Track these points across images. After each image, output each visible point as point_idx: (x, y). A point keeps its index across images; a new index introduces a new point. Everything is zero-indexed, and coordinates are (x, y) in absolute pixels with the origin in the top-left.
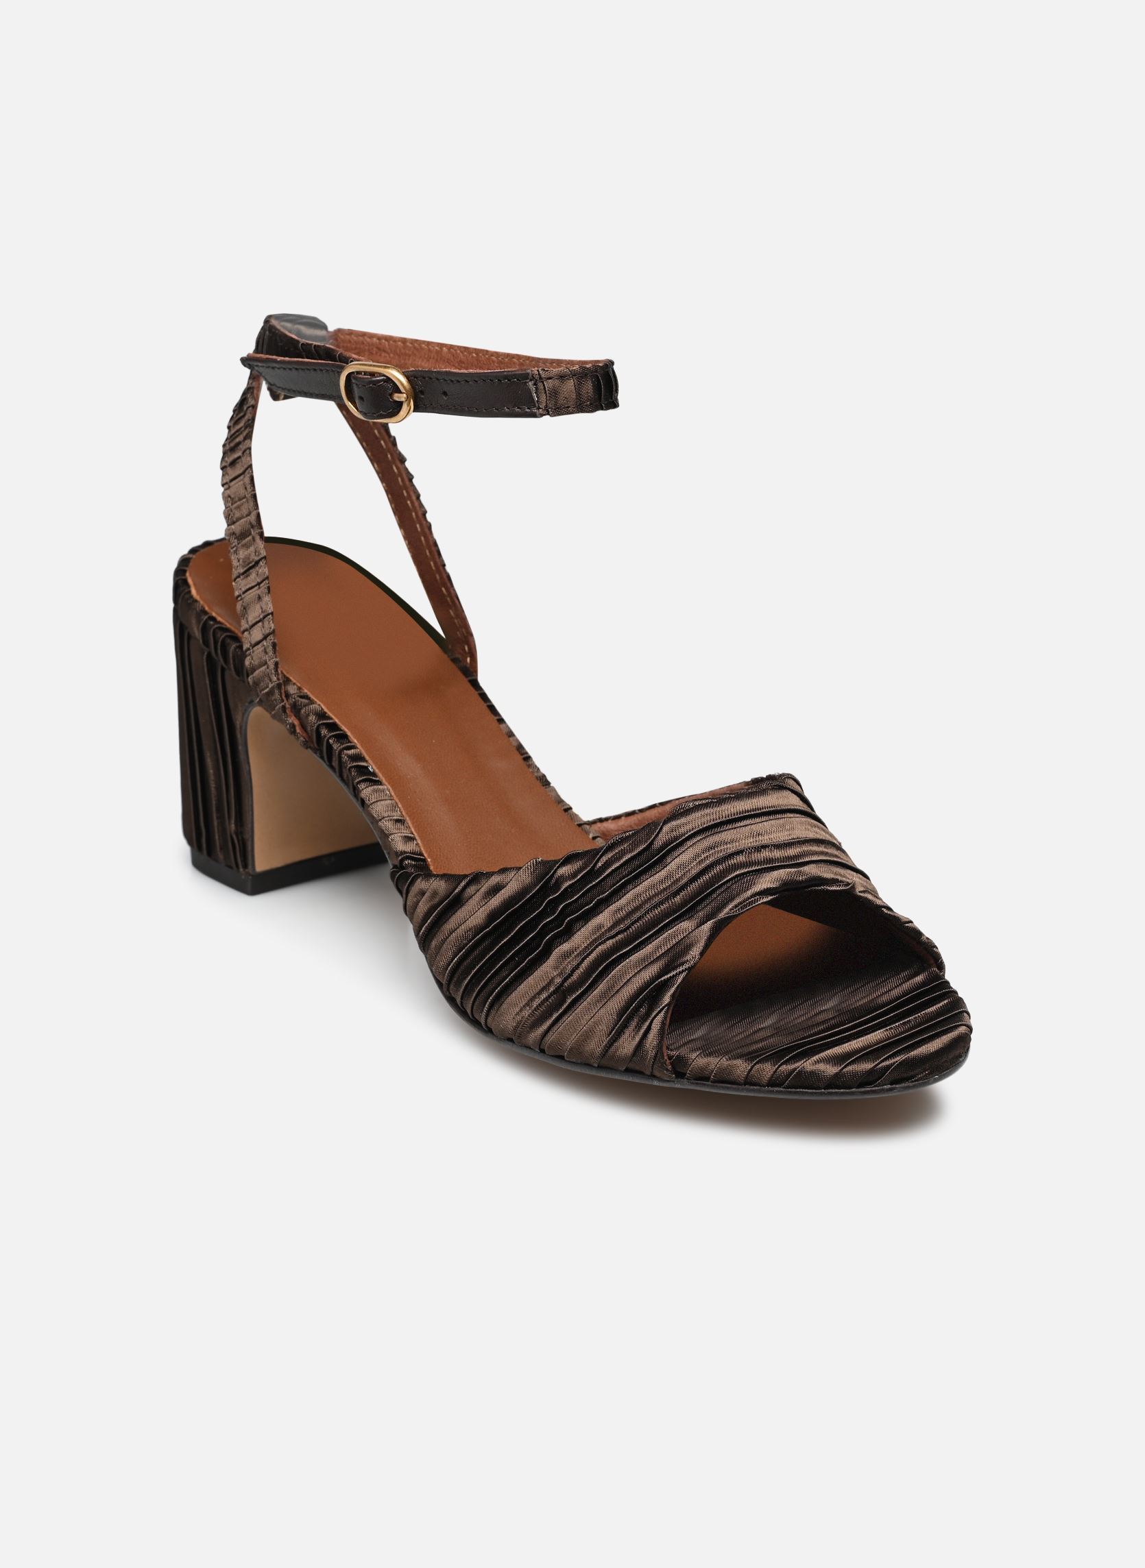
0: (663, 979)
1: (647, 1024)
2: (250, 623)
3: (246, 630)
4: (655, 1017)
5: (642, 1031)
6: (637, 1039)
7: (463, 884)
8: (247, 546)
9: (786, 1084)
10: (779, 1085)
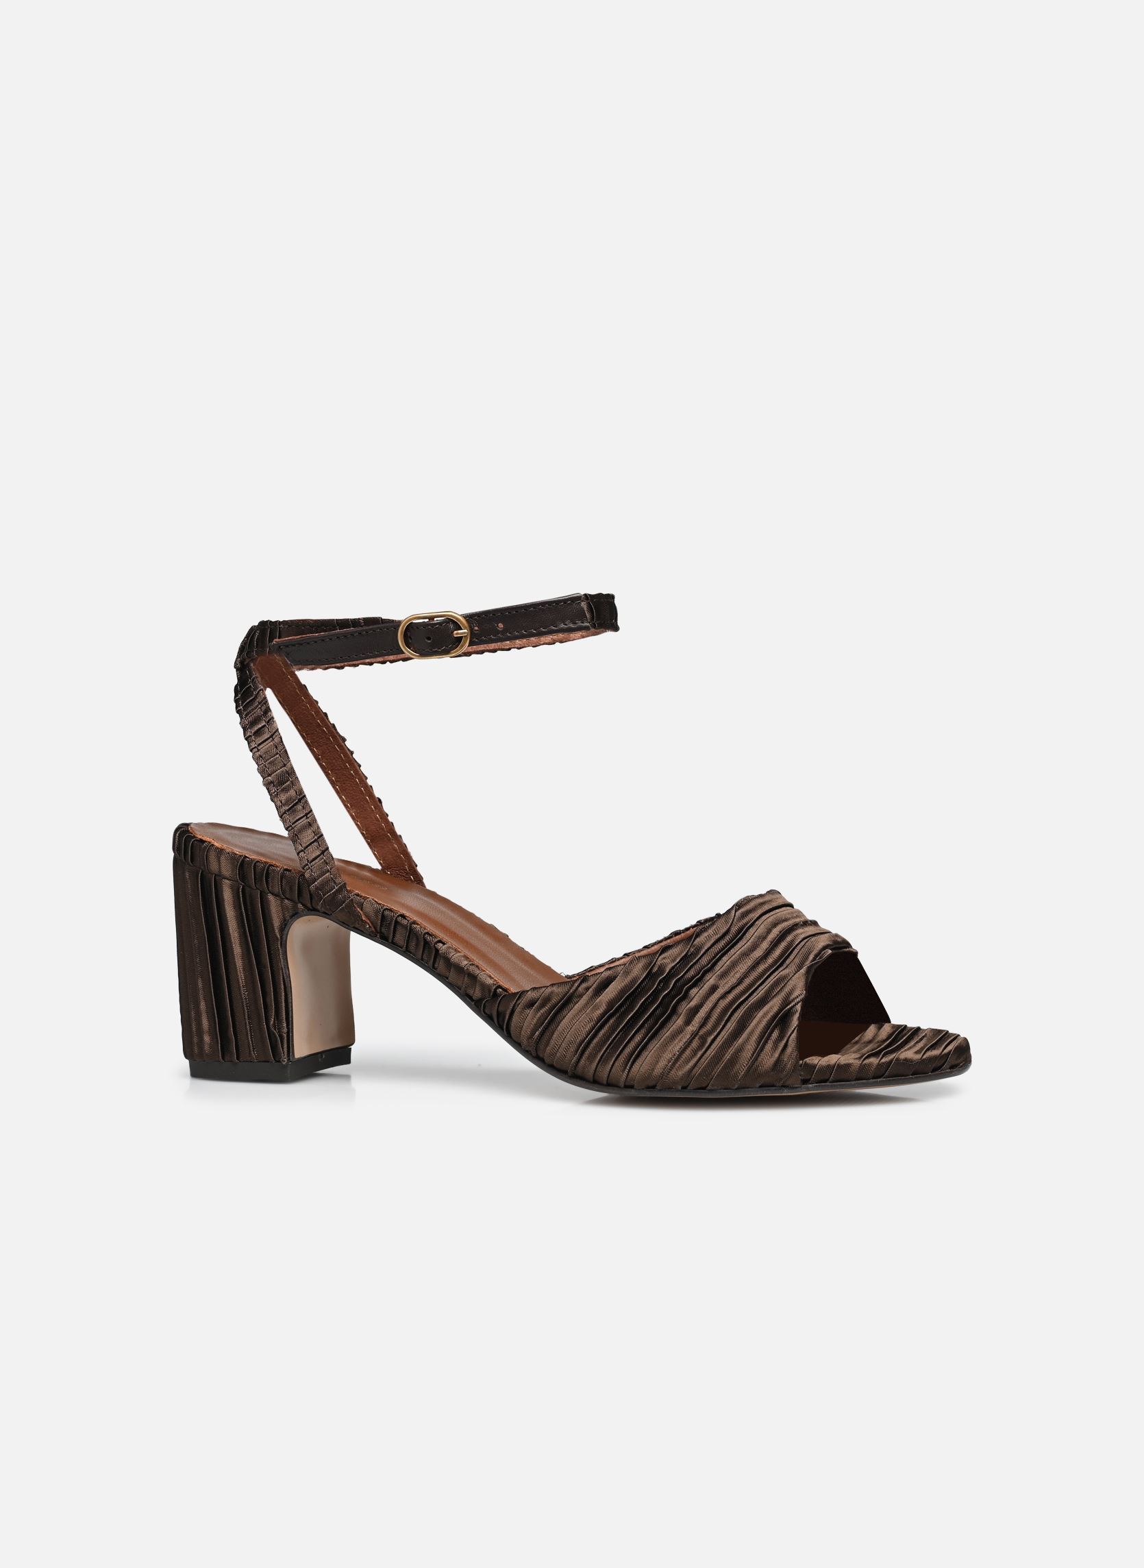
0: (788, 1007)
1: (784, 1042)
2: (304, 845)
3: (302, 851)
4: (791, 1035)
5: (780, 1048)
6: (776, 1055)
7: (576, 985)
8: (286, 790)
9: (887, 1074)
10: (880, 1077)
